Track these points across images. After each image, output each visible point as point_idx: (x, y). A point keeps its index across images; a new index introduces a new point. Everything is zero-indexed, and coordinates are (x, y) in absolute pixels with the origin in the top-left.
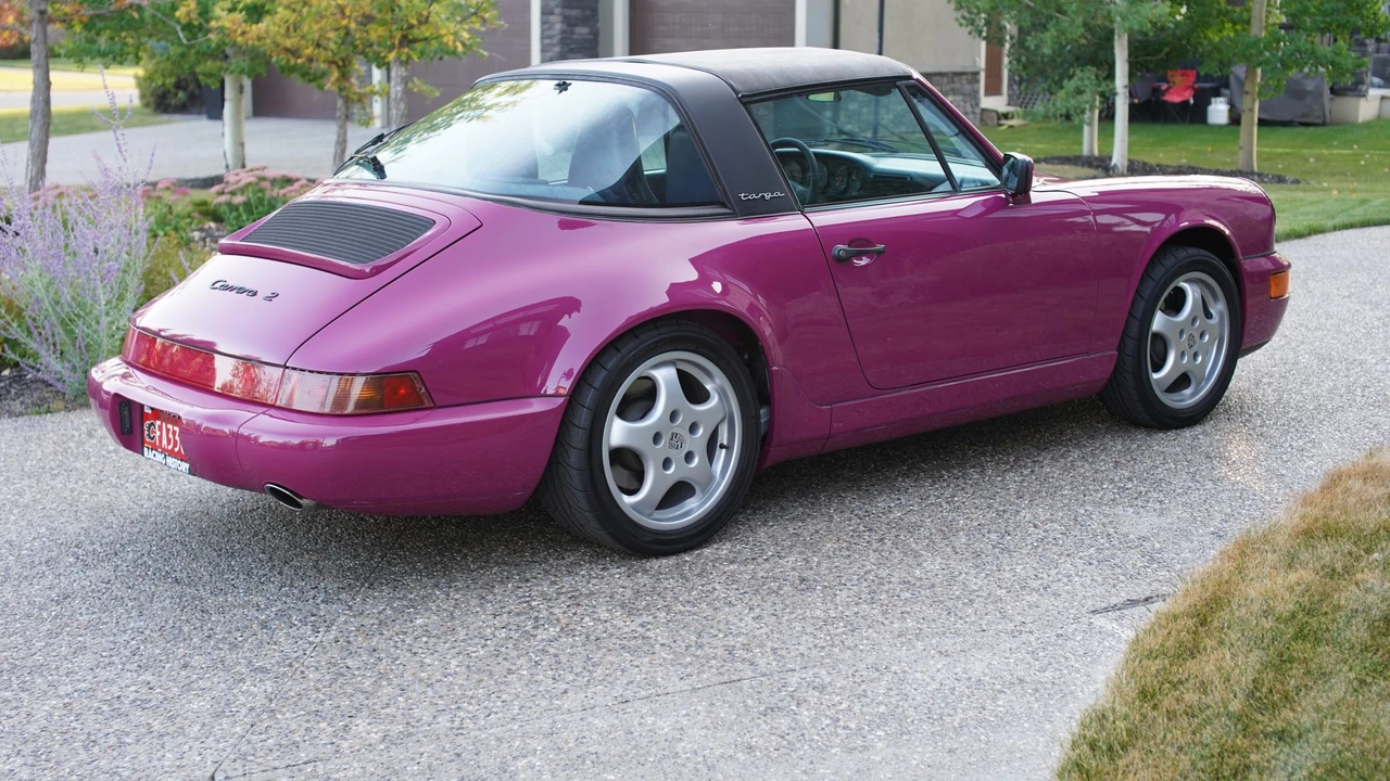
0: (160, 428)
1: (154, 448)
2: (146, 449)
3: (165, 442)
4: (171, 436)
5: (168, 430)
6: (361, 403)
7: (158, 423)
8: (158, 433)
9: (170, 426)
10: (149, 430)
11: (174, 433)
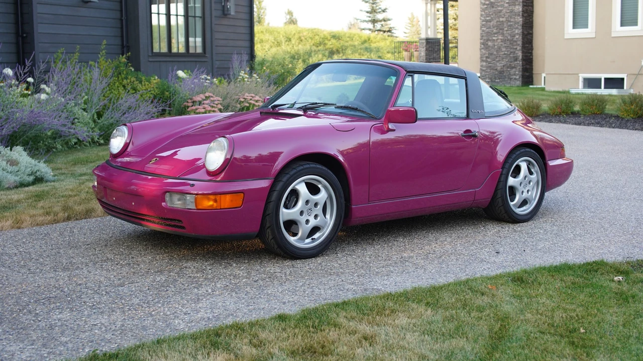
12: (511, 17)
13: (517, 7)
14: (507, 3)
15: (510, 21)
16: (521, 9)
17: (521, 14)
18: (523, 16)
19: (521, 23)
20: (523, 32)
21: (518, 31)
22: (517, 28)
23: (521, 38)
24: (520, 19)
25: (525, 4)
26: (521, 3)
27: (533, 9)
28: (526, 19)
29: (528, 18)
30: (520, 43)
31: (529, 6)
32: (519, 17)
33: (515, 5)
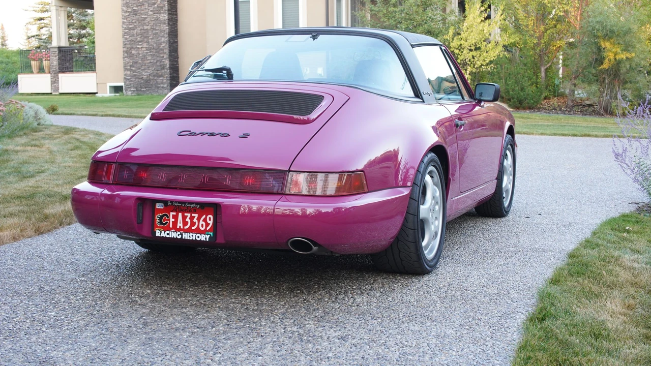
0: (176, 217)
1: (167, 229)
2: (157, 231)
3: (180, 224)
4: (188, 220)
5: (184, 218)
6: (338, 189)
7: (172, 213)
8: (172, 220)
9: (189, 215)
10: (161, 219)
11: (192, 218)
12: (156, 25)
13: (162, 15)
14: (151, 11)
15: (156, 30)
16: (166, 18)
17: (167, 22)
18: (169, 24)
19: (167, 31)
20: (169, 41)
21: (165, 39)
22: (163, 36)
23: (168, 46)
24: (166, 28)
25: (170, 12)
26: (166, 12)
27: (177, 17)
28: (172, 28)
29: (173, 27)
30: (167, 51)
31: (173, 14)
32: (164, 26)
33: (160, 13)
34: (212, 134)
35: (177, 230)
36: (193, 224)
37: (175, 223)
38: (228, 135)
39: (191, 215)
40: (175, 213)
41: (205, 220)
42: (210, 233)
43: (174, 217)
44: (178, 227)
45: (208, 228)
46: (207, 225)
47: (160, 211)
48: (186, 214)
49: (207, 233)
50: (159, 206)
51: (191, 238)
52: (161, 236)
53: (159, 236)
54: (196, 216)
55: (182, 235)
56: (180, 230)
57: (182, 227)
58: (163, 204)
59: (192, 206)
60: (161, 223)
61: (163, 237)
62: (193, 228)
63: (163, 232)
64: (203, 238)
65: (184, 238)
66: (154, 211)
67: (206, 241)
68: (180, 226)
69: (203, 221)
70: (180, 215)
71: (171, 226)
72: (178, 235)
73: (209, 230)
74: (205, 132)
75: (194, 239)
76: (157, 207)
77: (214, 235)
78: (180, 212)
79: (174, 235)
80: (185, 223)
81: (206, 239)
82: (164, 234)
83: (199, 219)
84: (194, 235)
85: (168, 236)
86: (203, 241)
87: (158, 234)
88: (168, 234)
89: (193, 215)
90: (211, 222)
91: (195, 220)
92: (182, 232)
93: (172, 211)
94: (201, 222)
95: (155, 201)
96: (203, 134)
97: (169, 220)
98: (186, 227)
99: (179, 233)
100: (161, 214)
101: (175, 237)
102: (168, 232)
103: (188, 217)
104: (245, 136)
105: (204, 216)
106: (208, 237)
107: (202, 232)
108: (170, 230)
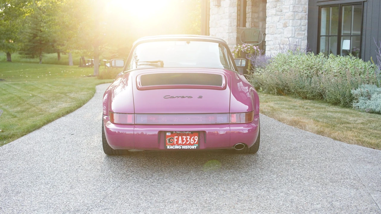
0: (178, 139)
1: (173, 144)
2: (168, 146)
3: (180, 142)
4: (184, 139)
5: (182, 139)
7: (175, 137)
8: (175, 140)
10: (169, 140)
11: (186, 139)
34: (183, 97)
35: (178, 145)
36: (187, 141)
37: (177, 142)
38: (192, 97)
39: (186, 137)
40: (177, 137)
41: (194, 139)
42: (196, 145)
43: (176, 138)
44: (179, 143)
45: (195, 143)
46: (195, 141)
47: (169, 136)
48: (183, 137)
49: (194, 145)
50: (168, 134)
51: (187, 148)
52: (170, 148)
53: (169, 148)
54: (189, 137)
55: (182, 147)
56: (180, 144)
57: (181, 143)
58: (170, 133)
59: (187, 133)
60: (169, 142)
61: (171, 149)
62: (187, 143)
63: (171, 146)
64: (193, 147)
65: (183, 148)
66: (166, 137)
67: (195, 149)
68: (180, 143)
69: (192, 139)
70: (180, 137)
71: (175, 143)
72: (180, 147)
73: (196, 143)
74: (179, 96)
75: (188, 148)
76: (167, 135)
77: (198, 145)
78: (180, 136)
79: (177, 147)
80: (183, 141)
81: (195, 148)
82: (171, 147)
83: (190, 139)
84: (188, 146)
85: (174, 148)
86: (193, 149)
87: (168, 147)
88: (174, 147)
89: (187, 137)
90: (197, 140)
91: (188, 139)
92: (181, 145)
93: (176, 136)
94: (192, 140)
95: (166, 132)
96: (178, 97)
97: (174, 140)
98: (183, 143)
99: (180, 146)
100: (169, 138)
101: (178, 148)
102: (174, 146)
103: (184, 138)
104: (200, 97)
105: (193, 137)
106: (196, 147)
107: (192, 145)
108: (174, 145)
